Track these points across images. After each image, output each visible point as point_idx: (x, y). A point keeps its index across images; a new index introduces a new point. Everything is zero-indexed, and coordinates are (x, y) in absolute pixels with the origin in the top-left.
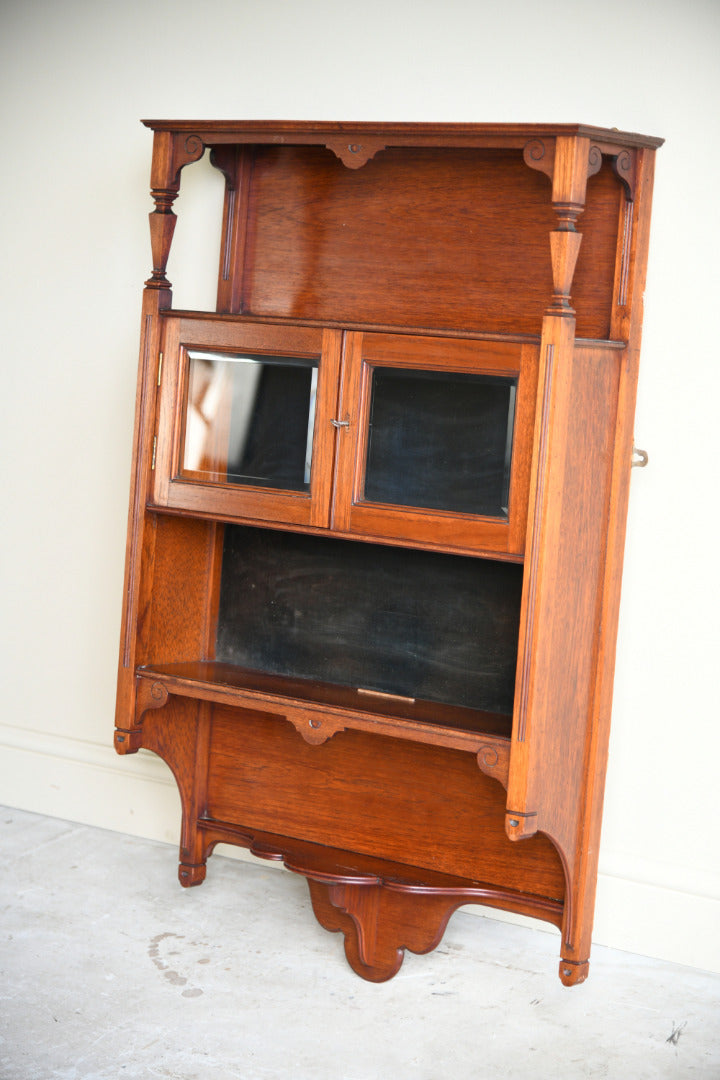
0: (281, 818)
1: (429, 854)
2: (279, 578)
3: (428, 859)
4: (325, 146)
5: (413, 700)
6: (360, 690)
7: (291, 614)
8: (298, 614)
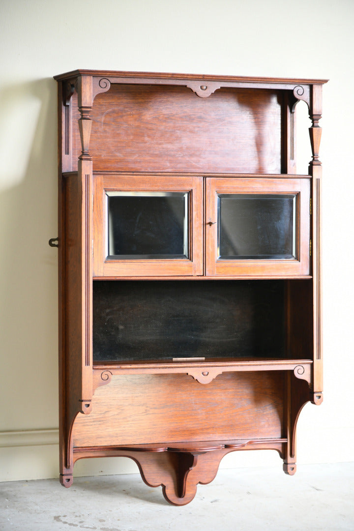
0: (120, 436)
1: (208, 433)
2: (108, 311)
3: (208, 436)
4: (186, 86)
5: (204, 358)
6: (174, 359)
7: (118, 329)
8: (121, 327)
